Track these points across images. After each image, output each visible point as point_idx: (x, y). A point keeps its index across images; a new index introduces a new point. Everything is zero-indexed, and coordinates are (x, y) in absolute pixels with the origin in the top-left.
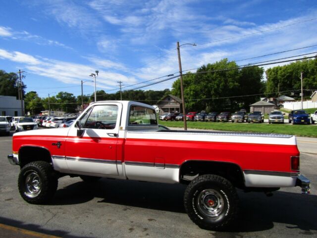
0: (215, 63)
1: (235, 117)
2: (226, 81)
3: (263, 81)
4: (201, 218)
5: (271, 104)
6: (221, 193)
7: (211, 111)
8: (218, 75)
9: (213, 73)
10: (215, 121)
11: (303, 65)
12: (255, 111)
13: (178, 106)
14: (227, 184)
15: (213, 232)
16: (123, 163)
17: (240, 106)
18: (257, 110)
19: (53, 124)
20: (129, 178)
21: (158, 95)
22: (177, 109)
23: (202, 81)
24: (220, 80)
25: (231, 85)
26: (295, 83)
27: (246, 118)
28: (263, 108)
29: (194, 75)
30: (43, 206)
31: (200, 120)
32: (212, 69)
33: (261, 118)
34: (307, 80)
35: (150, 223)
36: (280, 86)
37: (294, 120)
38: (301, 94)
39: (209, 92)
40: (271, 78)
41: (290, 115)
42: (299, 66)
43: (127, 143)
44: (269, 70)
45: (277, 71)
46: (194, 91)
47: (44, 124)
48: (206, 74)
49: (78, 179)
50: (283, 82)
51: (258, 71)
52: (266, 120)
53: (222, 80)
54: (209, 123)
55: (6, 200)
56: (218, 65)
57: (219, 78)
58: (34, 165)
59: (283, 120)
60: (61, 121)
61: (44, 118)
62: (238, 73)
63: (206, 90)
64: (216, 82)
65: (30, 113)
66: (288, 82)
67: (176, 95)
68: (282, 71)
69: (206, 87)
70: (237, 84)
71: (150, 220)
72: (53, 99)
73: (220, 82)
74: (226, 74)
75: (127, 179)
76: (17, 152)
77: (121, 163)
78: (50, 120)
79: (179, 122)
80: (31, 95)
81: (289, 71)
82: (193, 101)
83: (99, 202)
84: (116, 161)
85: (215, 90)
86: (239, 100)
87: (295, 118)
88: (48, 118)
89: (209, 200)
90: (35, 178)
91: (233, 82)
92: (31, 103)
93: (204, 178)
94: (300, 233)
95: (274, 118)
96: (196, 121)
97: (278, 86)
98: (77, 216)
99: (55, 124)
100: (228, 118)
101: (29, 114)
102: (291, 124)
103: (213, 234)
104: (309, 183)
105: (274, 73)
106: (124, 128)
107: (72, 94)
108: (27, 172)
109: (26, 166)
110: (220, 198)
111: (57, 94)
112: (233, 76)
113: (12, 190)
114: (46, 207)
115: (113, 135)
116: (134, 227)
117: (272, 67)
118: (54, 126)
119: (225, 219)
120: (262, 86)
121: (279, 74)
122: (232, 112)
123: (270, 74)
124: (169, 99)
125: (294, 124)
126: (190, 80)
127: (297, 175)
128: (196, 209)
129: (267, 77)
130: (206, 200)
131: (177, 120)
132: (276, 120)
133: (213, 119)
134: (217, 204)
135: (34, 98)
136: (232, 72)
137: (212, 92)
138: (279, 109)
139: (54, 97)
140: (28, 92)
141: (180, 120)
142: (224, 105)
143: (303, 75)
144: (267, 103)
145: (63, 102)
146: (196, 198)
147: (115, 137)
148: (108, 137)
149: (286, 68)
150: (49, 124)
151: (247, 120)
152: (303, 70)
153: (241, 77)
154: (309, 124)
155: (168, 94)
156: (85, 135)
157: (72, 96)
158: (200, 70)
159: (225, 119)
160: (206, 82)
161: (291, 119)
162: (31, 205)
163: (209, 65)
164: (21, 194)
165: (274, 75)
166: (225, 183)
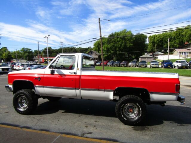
0: (119, 32)
1: (131, 64)
2: (125, 43)
3: (147, 43)
4: (126, 119)
5: (151, 56)
6: (137, 105)
7: (117, 60)
8: (121, 39)
9: (118, 38)
10: (119, 66)
11: (169, 34)
12: (142, 60)
13: (97, 57)
14: (140, 100)
15: (133, 126)
16: (80, 89)
17: (133, 58)
18: (143, 60)
19: (21, 68)
20: (83, 98)
21: (85, 50)
22: (97, 59)
23: (111, 42)
24: (122, 42)
25: (128, 45)
26: (165, 44)
27: (137, 65)
28: (146, 59)
29: (107, 39)
30: (30, 115)
31: (110, 66)
32: (117, 35)
33: (146, 64)
34: (171, 43)
35: (96, 123)
36: (156, 46)
37: (164, 66)
38: (168, 51)
39: (116, 48)
40: (151, 42)
41: (162, 63)
42: (167, 34)
43: (82, 78)
44: (150, 37)
45: (155, 37)
46: (106, 48)
47: (15, 68)
48: (114, 38)
49: (46, 100)
50: (158, 44)
51: (144, 37)
52: (149, 66)
53: (123, 42)
54: (116, 67)
55: (5, 113)
56: (121, 33)
57: (121, 41)
58: (23, 92)
59: (158, 66)
60: (26, 66)
61: (15, 64)
62: (132, 38)
63: (114, 47)
64: (119, 43)
65: (4, 61)
66: (161, 44)
67: (96, 50)
68: (157, 37)
69: (114, 46)
70: (132, 44)
71: (95, 121)
72: (18, 52)
73: (122, 43)
74: (125, 38)
75: (82, 98)
76: (12, 84)
77: (78, 89)
78: (19, 65)
79: (98, 67)
80: (4, 49)
81: (161, 37)
82: (106, 54)
83: (62, 112)
84: (76, 88)
85: (119, 48)
86: (133, 54)
87: (165, 65)
88: (17, 64)
89: (130, 109)
90: (23, 99)
91: (130, 43)
92: (4, 54)
93: (127, 97)
94: (178, 126)
95: (153, 64)
96: (108, 66)
97: (155, 46)
98: (53, 121)
99: (22, 67)
100: (127, 64)
101: (2, 61)
102: (163, 68)
103: (133, 128)
104: (184, 98)
105: (153, 38)
106: (80, 69)
107: (31, 49)
108: (19, 95)
109: (18, 92)
110: (136, 108)
111: (21, 49)
112: (129, 40)
113: (7, 107)
114: (32, 116)
115: (73, 73)
116: (88, 125)
117: (152, 35)
118: (22, 69)
119: (139, 119)
120: (146, 46)
121: (156, 39)
122: (129, 61)
123: (151, 39)
124: (92, 53)
125: (164, 68)
126: (104, 42)
127: (178, 94)
128: (122, 114)
129: (149, 41)
130: (128, 109)
131: (97, 66)
132: (155, 66)
133: (118, 65)
134: (134, 111)
135: (6, 52)
136: (129, 38)
137: (117, 49)
138: (155, 59)
139: (19, 51)
140: (2, 48)
141: (99, 65)
142: (124, 57)
143: (169, 40)
144: (149, 56)
145: (25, 54)
146: (123, 108)
147: (75, 74)
148: (70, 74)
149: (160, 35)
150: (18, 68)
151: (138, 66)
152: (169, 37)
153: (134, 41)
154: (172, 68)
155: (90, 50)
156: (56, 73)
157: (31, 50)
158: (110, 36)
159: (125, 65)
160: (114, 43)
161: (163, 65)
162: (22, 115)
163: (115, 33)
164: (15, 109)
165: (153, 39)
166: (139, 100)
